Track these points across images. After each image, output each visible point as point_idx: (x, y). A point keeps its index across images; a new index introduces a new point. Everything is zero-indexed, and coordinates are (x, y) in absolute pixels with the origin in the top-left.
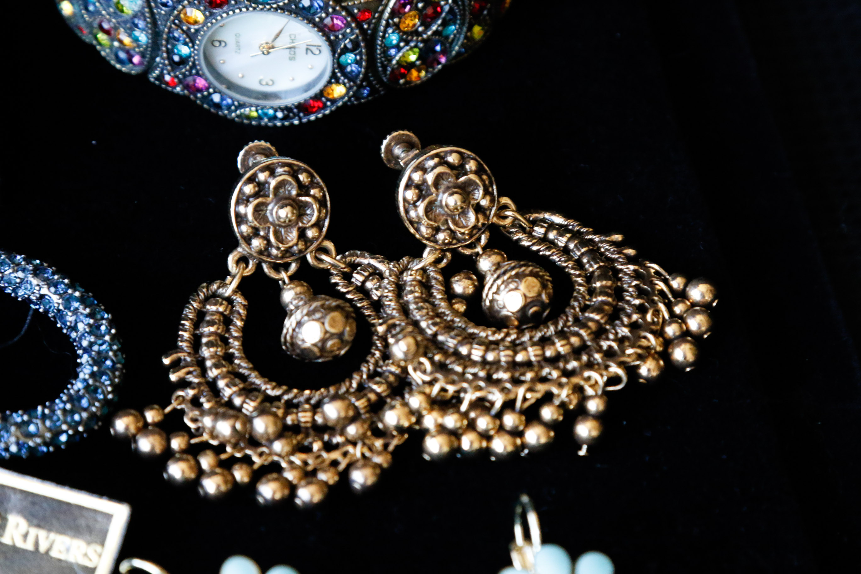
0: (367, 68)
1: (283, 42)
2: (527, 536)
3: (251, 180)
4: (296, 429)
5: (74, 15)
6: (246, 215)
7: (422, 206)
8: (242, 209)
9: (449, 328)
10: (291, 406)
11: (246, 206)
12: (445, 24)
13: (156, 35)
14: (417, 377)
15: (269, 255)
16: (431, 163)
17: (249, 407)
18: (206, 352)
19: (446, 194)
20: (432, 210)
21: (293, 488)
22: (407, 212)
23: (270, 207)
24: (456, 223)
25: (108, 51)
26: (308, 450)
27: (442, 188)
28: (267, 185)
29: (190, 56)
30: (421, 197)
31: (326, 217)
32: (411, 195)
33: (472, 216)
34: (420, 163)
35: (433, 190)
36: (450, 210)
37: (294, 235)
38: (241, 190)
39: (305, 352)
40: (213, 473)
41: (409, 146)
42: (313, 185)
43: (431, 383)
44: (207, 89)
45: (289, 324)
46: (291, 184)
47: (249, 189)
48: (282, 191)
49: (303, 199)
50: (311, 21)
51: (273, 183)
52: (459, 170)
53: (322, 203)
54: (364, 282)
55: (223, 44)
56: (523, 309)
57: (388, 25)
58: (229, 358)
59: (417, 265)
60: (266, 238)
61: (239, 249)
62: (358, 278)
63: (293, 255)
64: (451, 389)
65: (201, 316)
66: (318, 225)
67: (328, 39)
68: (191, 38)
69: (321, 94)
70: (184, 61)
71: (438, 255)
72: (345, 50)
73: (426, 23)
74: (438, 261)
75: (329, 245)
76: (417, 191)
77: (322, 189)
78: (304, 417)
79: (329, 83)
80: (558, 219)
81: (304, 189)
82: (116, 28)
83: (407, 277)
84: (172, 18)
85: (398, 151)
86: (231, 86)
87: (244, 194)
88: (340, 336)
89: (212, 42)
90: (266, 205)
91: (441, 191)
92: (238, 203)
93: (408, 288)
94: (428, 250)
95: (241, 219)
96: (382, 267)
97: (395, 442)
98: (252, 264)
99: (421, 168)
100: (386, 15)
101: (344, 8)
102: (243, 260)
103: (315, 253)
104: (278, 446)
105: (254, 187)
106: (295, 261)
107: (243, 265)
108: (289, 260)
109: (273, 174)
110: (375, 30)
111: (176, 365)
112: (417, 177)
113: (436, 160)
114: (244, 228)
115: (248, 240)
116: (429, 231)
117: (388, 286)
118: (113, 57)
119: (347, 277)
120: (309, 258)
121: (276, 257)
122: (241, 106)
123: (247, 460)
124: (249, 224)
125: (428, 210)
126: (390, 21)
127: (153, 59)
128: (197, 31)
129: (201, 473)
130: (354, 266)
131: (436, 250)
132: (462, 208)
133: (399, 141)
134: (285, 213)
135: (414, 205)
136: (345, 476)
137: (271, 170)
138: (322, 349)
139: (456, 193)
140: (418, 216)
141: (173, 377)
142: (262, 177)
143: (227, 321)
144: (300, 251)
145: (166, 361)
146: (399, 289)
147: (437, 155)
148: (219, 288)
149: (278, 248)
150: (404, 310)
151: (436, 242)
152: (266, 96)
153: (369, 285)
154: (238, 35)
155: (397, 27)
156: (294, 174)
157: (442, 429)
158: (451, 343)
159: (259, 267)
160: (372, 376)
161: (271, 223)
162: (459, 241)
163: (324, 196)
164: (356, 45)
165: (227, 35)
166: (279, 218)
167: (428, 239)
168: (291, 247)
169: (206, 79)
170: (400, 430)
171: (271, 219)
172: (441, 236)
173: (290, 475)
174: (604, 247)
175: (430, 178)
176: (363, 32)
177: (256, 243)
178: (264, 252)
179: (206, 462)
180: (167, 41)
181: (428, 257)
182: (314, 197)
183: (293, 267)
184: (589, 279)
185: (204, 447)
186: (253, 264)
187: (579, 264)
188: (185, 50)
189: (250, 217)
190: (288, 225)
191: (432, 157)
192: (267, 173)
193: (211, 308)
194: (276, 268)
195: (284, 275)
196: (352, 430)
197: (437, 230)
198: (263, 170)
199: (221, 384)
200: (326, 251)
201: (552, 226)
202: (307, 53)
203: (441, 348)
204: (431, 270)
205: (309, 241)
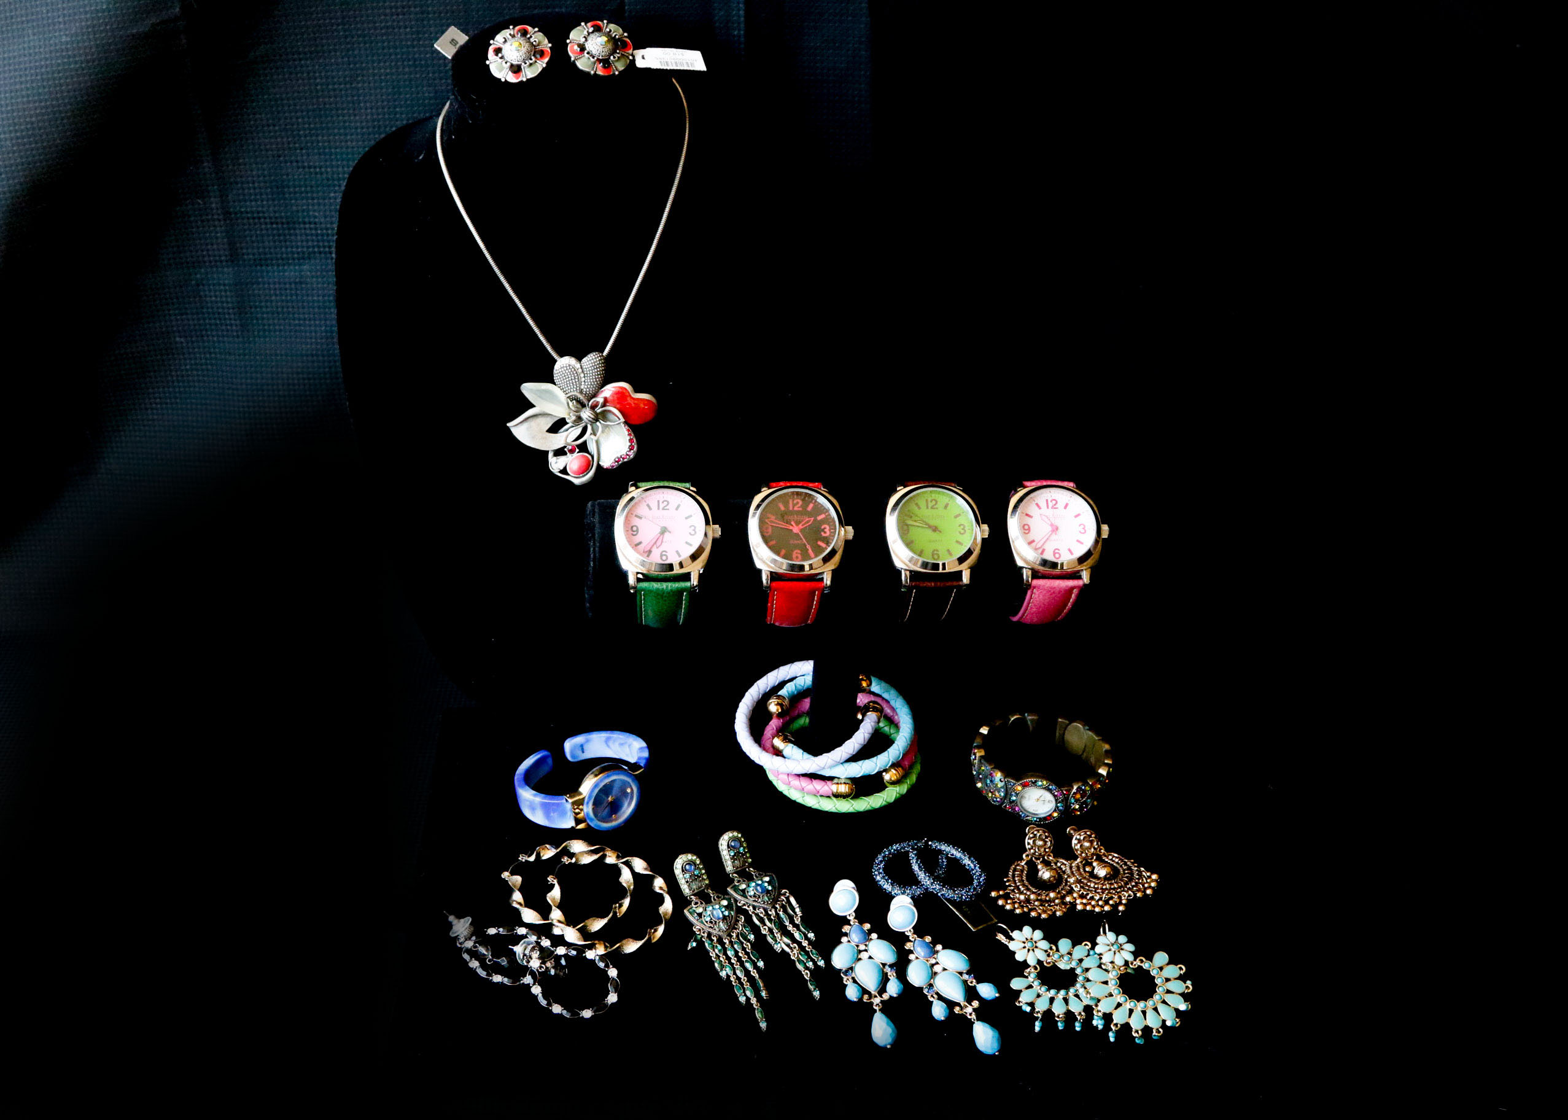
1: (1042, 798)
2: (1105, 933)
3: (1033, 833)
4: (1040, 900)
5: (982, 787)
7: (1079, 845)
8: (1029, 841)
9: (1085, 878)
10: (1039, 895)
12: (1087, 799)
13: (1007, 793)
14: (1076, 889)
17: (1028, 893)
18: (1016, 879)
19: (1086, 843)
21: (1040, 915)
22: (1074, 847)
23: (1036, 841)
24: (1088, 851)
25: (990, 798)
26: (1044, 906)
27: (1085, 841)
28: (1036, 835)
30: (1079, 843)
32: (1076, 842)
33: (1093, 850)
35: (1082, 841)
36: (1086, 847)
37: (1043, 850)
39: (1044, 881)
40: (1018, 908)
41: (1075, 830)
42: (1049, 837)
43: (1080, 891)
44: (1019, 810)
45: (1040, 873)
47: (1031, 836)
48: (1040, 837)
50: (1051, 793)
51: (1038, 835)
52: (1090, 836)
53: (1051, 843)
56: (1106, 876)
58: (1023, 881)
60: (1035, 850)
61: (1027, 852)
62: (1059, 864)
64: (1085, 893)
65: (1015, 870)
66: (1049, 848)
67: (1055, 799)
68: (1017, 795)
69: (1050, 815)
70: (1013, 801)
72: (1059, 802)
73: (1082, 797)
74: (1081, 862)
75: (1052, 855)
78: (1043, 897)
79: (1053, 811)
80: (1116, 855)
81: (1046, 837)
82: (993, 791)
83: (1073, 865)
85: (1072, 832)
86: (1025, 810)
88: (1054, 877)
89: (1022, 797)
92: (1027, 839)
95: (1029, 844)
96: (1065, 862)
97: (1068, 906)
98: (1030, 857)
99: (1080, 835)
101: (1060, 791)
102: (1027, 856)
104: (1036, 903)
110: (1068, 797)
111: (1008, 881)
112: (1078, 837)
114: (1029, 846)
115: (1030, 849)
116: (1080, 852)
118: (991, 800)
119: (1056, 864)
120: (1046, 857)
122: (1028, 816)
123: (1027, 906)
125: (1081, 846)
127: (1004, 800)
129: (1015, 908)
130: (1058, 861)
131: (1082, 858)
133: (1072, 829)
134: (1040, 843)
135: (1076, 845)
136: (1054, 913)
137: (1038, 831)
138: (1049, 880)
140: (1077, 848)
141: (1007, 884)
142: (1035, 833)
143: (1022, 871)
145: (1005, 880)
146: (1071, 868)
150: (1072, 872)
152: (1034, 814)
154: (1030, 795)
155: (1074, 797)
156: (1044, 832)
157: (1082, 903)
158: (1085, 881)
159: (1032, 858)
160: (1062, 889)
161: (1036, 846)
162: (1088, 856)
164: (1062, 800)
165: (1026, 795)
167: (1080, 855)
169: (1019, 807)
170: (1070, 902)
171: (1036, 844)
172: (1083, 855)
173: (1039, 911)
174: (1128, 863)
175: (1082, 838)
177: (1032, 851)
178: (1034, 854)
179: (1016, 906)
180: (1009, 795)
181: (1079, 860)
184: (1124, 870)
185: (1016, 902)
187: (1121, 866)
188: (1014, 798)
189: (1031, 843)
190: (1041, 846)
193: (1018, 867)
194: (1037, 858)
195: (1039, 861)
196: (1057, 901)
197: (1082, 853)
199: (1020, 887)
200: (1050, 856)
201: (1114, 856)
202: (1048, 802)
203: (1082, 883)
204: (1080, 864)
205: (1047, 852)
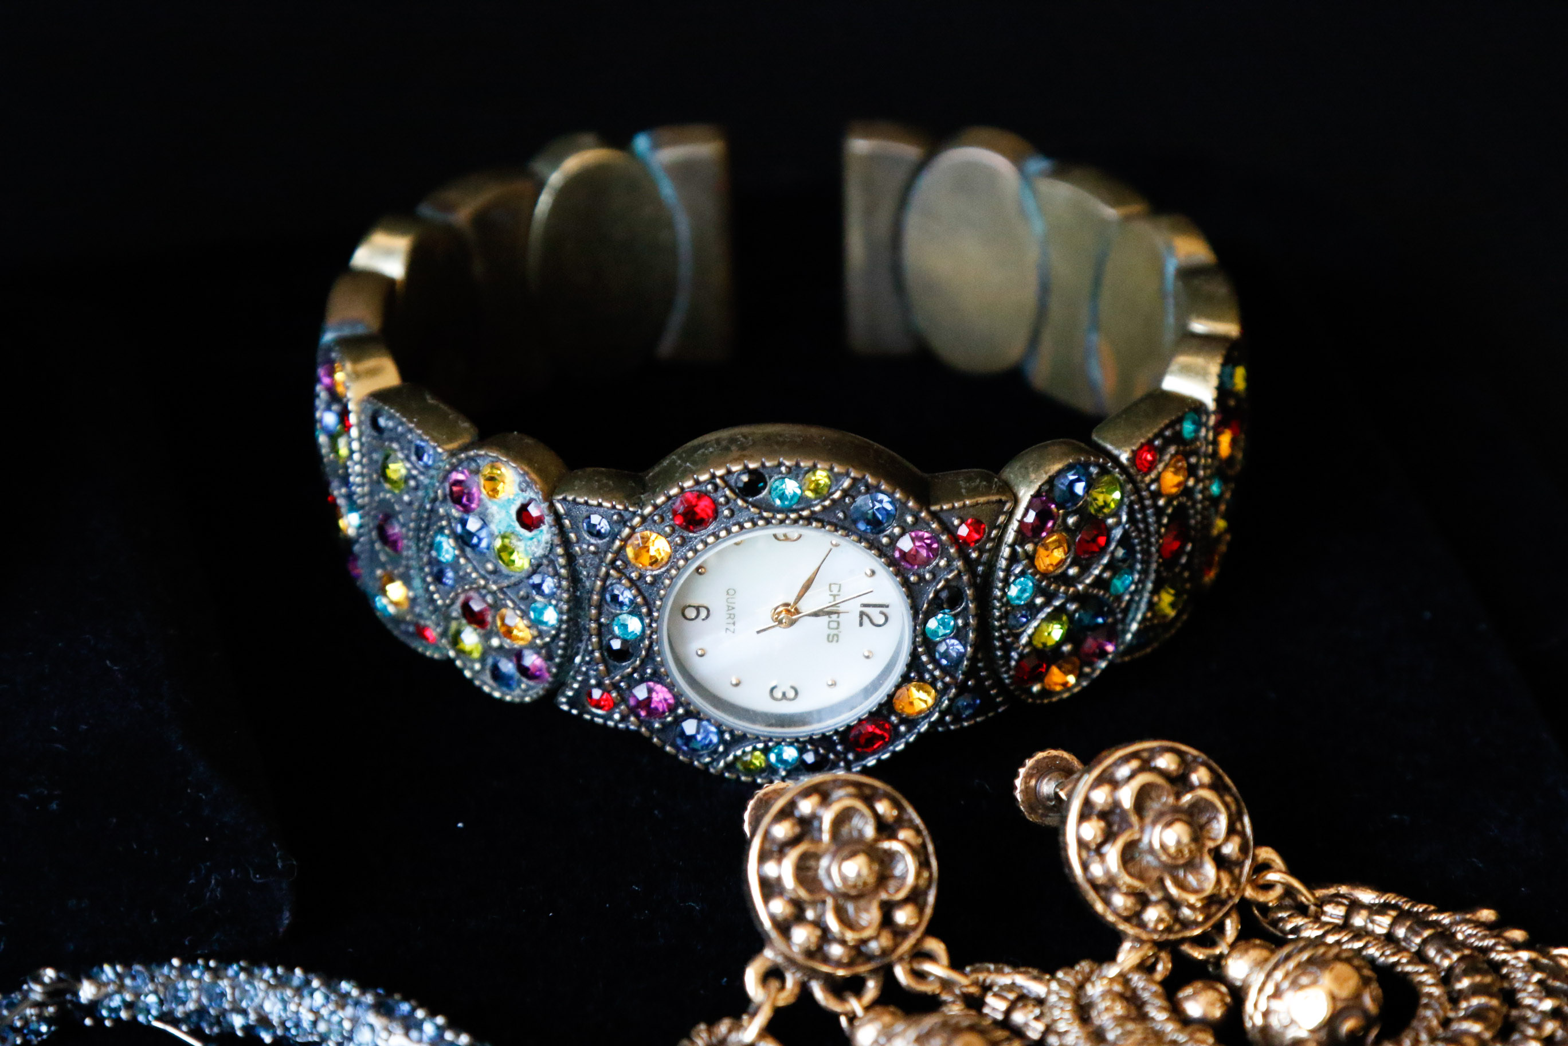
0: (976, 647)
3: (787, 812)
5: (411, 604)
6: (779, 879)
7: (1113, 852)
8: (771, 869)
11: (779, 861)
12: (1114, 567)
13: (576, 605)
15: (826, 959)
16: (1123, 772)
19: (1158, 828)
20: (1132, 858)
22: (1085, 867)
23: (824, 862)
24: (1181, 885)
25: (477, 666)
27: (1149, 816)
28: (816, 824)
29: (642, 637)
30: (1110, 835)
31: (929, 886)
32: (1091, 831)
33: (1210, 869)
34: (1104, 771)
35: (1134, 819)
36: (1169, 855)
37: (870, 916)
38: (767, 833)
41: (1068, 775)
42: (902, 822)
44: (672, 709)
46: (863, 815)
47: (782, 831)
48: (845, 830)
49: (886, 845)
50: (874, 545)
51: (828, 817)
52: (1179, 781)
53: (921, 857)
54: (1008, 1013)
55: (703, 613)
56: (1331, 1023)
57: (1013, 558)
59: (1112, 971)
60: (819, 924)
61: (768, 953)
62: (995, 1006)
63: (869, 958)
66: (915, 897)
67: (905, 583)
68: (646, 596)
69: (888, 706)
70: (630, 649)
71: (1148, 951)
72: (936, 606)
73: (1082, 560)
74: (1146, 968)
75: (935, 946)
76: (1102, 824)
77: (918, 832)
79: (906, 679)
80: (1367, 896)
81: (886, 829)
82: (497, 606)
83: (1095, 991)
84: (610, 556)
85: (1046, 787)
86: (717, 702)
87: (774, 840)
89: (683, 609)
90: (817, 857)
91: (1148, 820)
92: (763, 858)
93: (1102, 1006)
94: (1127, 945)
95: (770, 888)
96: (1037, 988)
98: (791, 980)
99: (1107, 779)
100: (1010, 536)
101: (935, 516)
102: (773, 975)
103: (910, 962)
105: (794, 825)
106: (874, 972)
107: (774, 984)
108: (862, 969)
109: (825, 798)
110: (991, 565)
112: (1100, 797)
113: (1135, 764)
114: (779, 907)
115: (784, 928)
116: (1130, 902)
117: (1061, 1004)
118: (487, 677)
119: (974, 1004)
120: (900, 973)
121: (839, 964)
124: (788, 895)
125: (1129, 855)
126: (1019, 549)
127: (568, 659)
128: (656, 579)
130: (986, 988)
131: (1142, 942)
132: (1191, 851)
133: (1048, 769)
134: (855, 868)
135: (1098, 850)
137: (822, 793)
139: (1178, 820)
140: (1107, 872)
142: (806, 807)
144: (885, 953)
146: (1083, 1012)
147: (1135, 755)
148: (730, 1031)
149: (843, 942)
151: (1143, 925)
152: (782, 721)
153: (1018, 1017)
154: (731, 592)
155: (1030, 562)
156: (867, 799)
159: (805, 993)
161: (829, 893)
162: (1186, 924)
163: (924, 846)
164: (956, 594)
165: (711, 593)
166: (844, 879)
167: (1127, 919)
168: (864, 942)
169: (671, 687)
171: (828, 885)
172: (1151, 915)
174: (1463, 932)
175: (1126, 796)
176: (970, 565)
177: (801, 935)
178: (816, 952)
180: (599, 607)
181: (1127, 956)
182: (906, 843)
183: (872, 988)
184: (1446, 979)
186: (795, 984)
187: (1420, 957)
188: (633, 625)
189: (789, 882)
190: (861, 895)
191: (1126, 759)
192: (815, 799)
194: (840, 988)
195: (855, 1005)
197: (1143, 901)
198: (807, 793)
200: (930, 957)
201: (1354, 906)
202: (861, 624)
204: (1138, 980)
205: (900, 933)
